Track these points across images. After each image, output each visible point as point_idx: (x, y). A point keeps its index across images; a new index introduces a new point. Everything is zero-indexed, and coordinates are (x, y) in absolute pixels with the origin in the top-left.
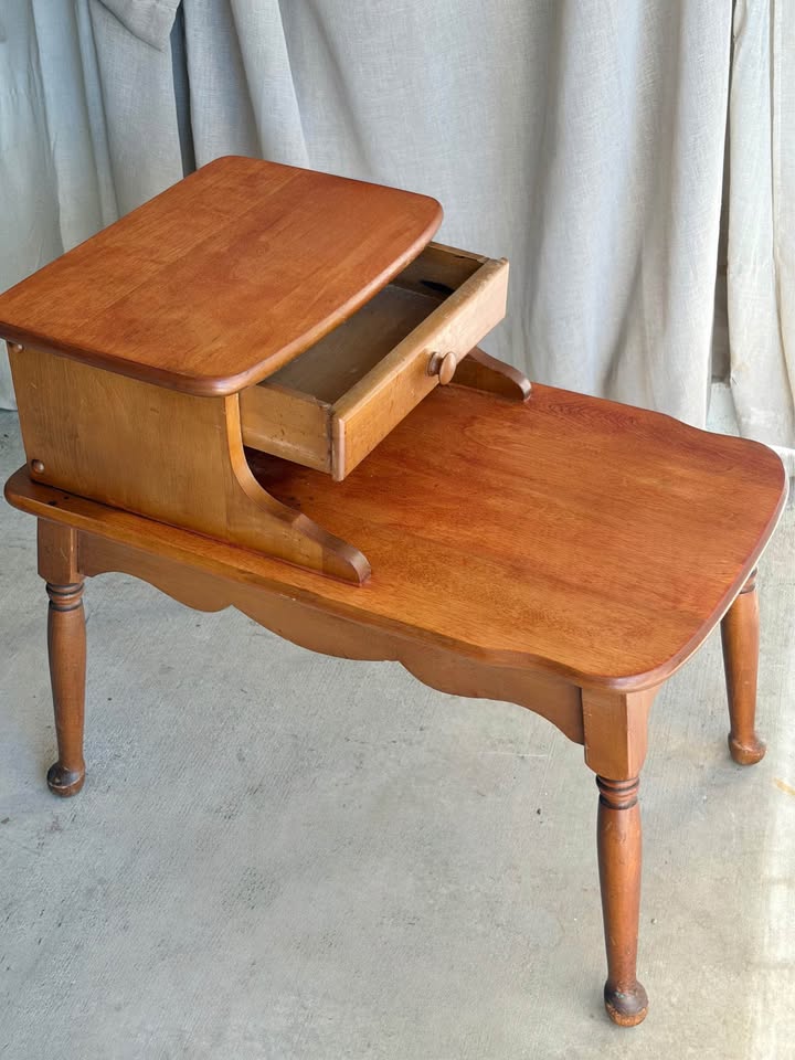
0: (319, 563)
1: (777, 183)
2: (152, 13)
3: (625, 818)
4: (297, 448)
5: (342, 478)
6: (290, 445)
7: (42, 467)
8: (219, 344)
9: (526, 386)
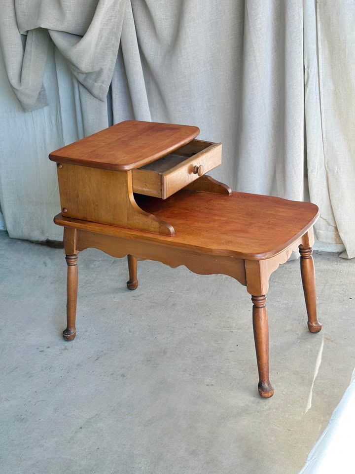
0: (158, 230)
1: (325, 139)
2: (101, 88)
3: (262, 311)
4: (150, 190)
5: (165, 198)
6: (148, 190)
7: (66, 210)
8: (126, 158)
9: (230, 191)
